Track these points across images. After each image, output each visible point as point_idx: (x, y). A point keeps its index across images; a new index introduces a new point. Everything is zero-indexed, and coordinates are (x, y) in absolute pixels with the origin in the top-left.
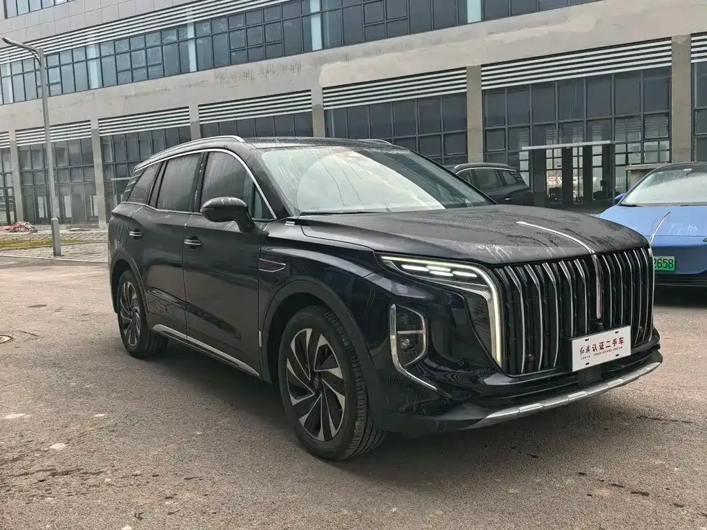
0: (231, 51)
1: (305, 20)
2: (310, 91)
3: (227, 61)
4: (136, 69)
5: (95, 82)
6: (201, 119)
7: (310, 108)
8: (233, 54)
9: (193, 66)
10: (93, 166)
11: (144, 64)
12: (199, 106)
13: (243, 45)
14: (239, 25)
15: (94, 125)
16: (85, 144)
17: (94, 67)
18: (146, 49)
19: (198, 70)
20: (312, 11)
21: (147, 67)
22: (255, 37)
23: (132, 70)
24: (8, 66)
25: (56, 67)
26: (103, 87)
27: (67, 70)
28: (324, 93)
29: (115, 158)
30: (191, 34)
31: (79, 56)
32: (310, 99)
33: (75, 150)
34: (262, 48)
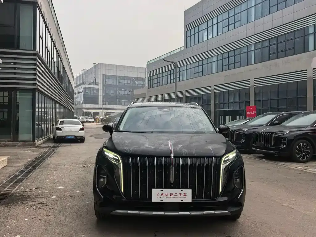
0: (270, 54)
1: (306, 37)
2: (306, 70)
3: (268, 58)
4: (230, 64)
5: (214, 70)
6: (254, 85)
7: (306, 78)
8: (271, 55)
9: (253, 62)
10: (210, 104)
11: (233, 62)
12: (254, 79)
13: (275, 51)
14: (274, 43)
15: (212, 88)
16: (208, 95)
17: (214, 65)
18: (234, 56)
19: (255, 63)
20: (310, 32)
21: (234, 63)
22: (282, 47)
23: (228, 65)
24: (186, 66)
25: (201, 65)
26: (217, 72)
27: (205, 66)
28: (313, 71)
29: (219, 102)
30: (253, 48)
31: (209, 61)
32: (306, 74)
33: (205, 98)
34: (284, 52)
